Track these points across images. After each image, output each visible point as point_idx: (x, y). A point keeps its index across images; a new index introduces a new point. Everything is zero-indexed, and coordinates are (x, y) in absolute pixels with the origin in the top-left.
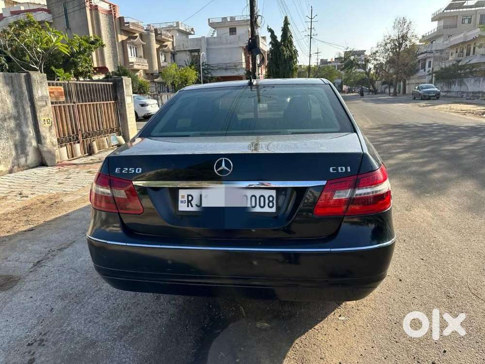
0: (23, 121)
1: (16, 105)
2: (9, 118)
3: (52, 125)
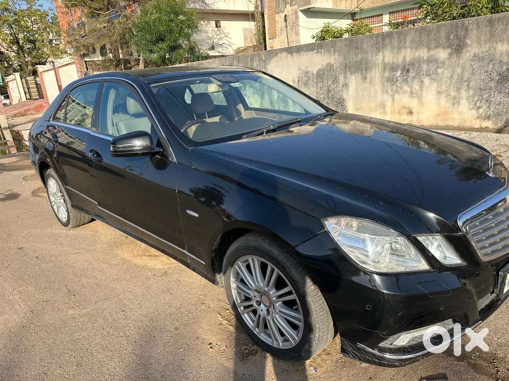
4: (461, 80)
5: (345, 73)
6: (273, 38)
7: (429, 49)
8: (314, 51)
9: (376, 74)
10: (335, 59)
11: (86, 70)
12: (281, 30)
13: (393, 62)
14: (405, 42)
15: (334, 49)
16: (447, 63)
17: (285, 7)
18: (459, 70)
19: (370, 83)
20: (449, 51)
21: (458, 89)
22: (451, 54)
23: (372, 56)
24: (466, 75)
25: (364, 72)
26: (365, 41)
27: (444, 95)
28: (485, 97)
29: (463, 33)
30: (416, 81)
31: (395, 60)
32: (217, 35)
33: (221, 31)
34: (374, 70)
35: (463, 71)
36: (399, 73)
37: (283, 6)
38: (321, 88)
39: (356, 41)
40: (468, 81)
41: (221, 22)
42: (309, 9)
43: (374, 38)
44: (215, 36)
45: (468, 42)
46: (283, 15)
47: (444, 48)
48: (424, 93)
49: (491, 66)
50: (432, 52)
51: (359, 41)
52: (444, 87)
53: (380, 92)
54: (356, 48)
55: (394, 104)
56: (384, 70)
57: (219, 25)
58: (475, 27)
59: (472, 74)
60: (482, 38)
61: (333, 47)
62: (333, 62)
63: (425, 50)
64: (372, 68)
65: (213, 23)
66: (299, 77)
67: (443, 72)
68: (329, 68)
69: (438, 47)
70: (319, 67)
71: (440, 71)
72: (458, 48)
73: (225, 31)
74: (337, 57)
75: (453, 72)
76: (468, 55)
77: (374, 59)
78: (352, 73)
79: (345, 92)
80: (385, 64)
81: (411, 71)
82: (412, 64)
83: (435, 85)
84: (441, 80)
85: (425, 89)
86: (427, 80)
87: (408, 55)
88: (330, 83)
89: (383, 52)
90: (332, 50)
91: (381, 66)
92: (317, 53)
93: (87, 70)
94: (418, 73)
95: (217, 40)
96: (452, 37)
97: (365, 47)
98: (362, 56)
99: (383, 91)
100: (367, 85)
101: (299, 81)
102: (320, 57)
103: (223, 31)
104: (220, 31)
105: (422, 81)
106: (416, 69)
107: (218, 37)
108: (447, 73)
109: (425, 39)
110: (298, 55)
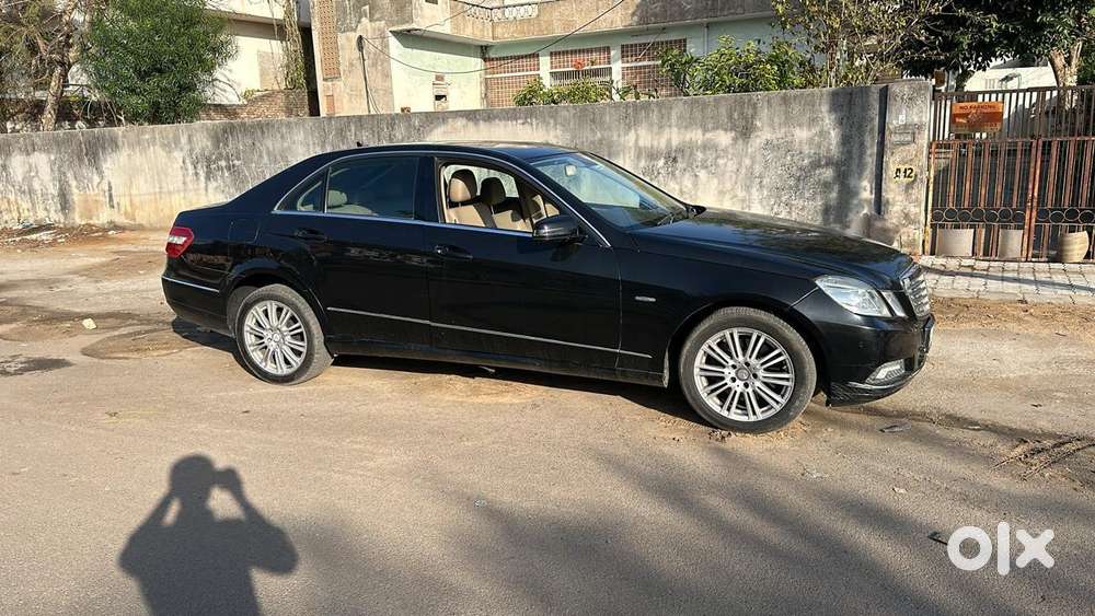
0: (854, 167)
1: (846, 141)
2: (827, 165)
3: (913, 182)
4: (751, 174)
6: (332, 79)
7: (705, 130)
8: (519, 121)
10: (556, 136)
12: (351, 65)
13: (652, 147)
14: (669, 119)
15: (555, 120)
16: (730, 150)
17: (359, 22)
18: (747, 162)
20: (733, 134)
21: (748, 188)
22: (735, 140)
23: (619, 136)
24: (758, 169)
27: (728, 196)
28: (783, 199)
29: (750, 112)
30: (687, 175)
31: (655, 143)
34: (622, 156)
35: (753, 162)
36: (661, 163)
37: (354, 19)
40: (761, 177)
42: (409, 31)
45: (759, 124)
46: (354, 36)
47: (726, 130)
48: (699, 194)
49: (789, 158)
50: (709, 135)
51: (598, 113)
52: (728, 186)
54: (593, 121)
56: (638, 157)
58: (766, 104)
59: (765, 168)
60: (776, 120)
62: (552, 139)
63: (700, 132)
64: (619, 154)
67: (726, 165)
69: (717, 128)
71: (721, 162)
72: (745, 131)
74: (559, 132)
75: (740, 164)
76: (758, 141)
77: (622, 139)
80: (640, 148)
81: (679, 160)
82: (680, 150)
83: (716, 181)
84: (723, 175)
85: (701, 187)
86: (702, 174)
87: (674, 136)
89: (636, 130)
90: (552, 121)
91: (632, 151)
92: (524, 124)
94: (690, 165)
96: (736, 116)
97: (608, 121)
98: (602, 135)
102: (530, 130)
105: (696, 176)
106: (686, 158)
108: (731, 166)
109: (698, 114)
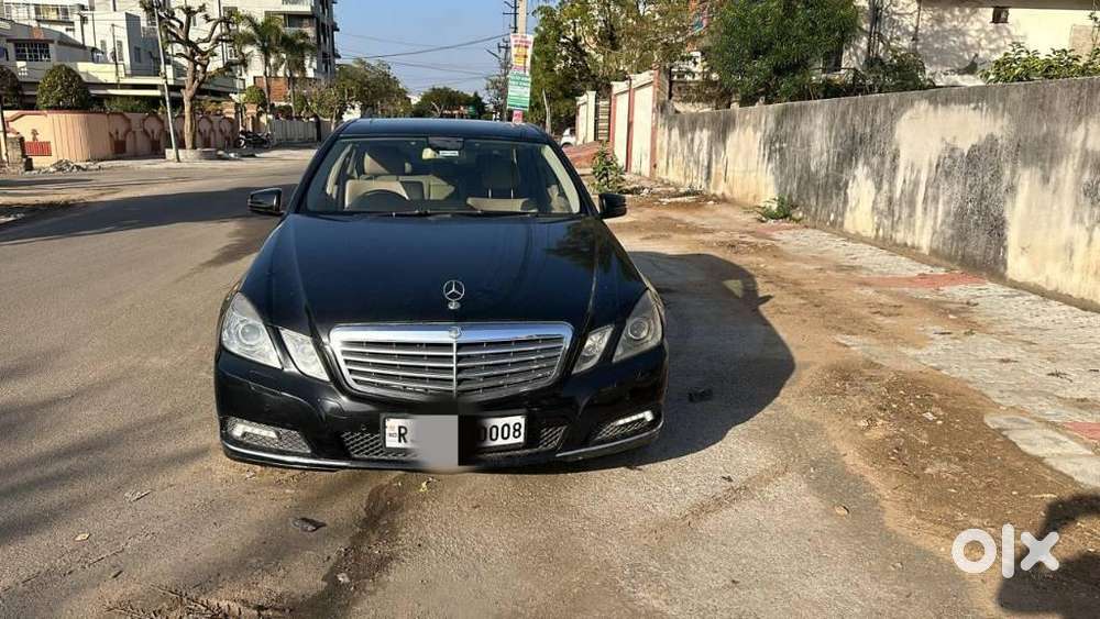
5: (1015, 161)
9: (1067, 173)
10: (1002, 127)
11: (667, 98)
15: (1004, 105)
19: (1054, 192)
23: (1066, 130)
25: (1047, 165)
26: (1058, 94)
32: (991, 41)
33: (1005, 33)
34: (1065, 161)
38: (971, 187)
39: (1042, 91)
41: (1010, 11)
43: (1074, 89)
44: (984, 43)
51: (1048, 94)
53: (1068, 218)
54: (1041, 107)
55: (1089, 251)
56: (1083, 166)
57: (1003, 16)
61: (1004, 100)
62: (998, 133)
64: (1062, 157)
65: (988, 13)
66: (939, 157)
68: (989, 146)
70: (974, 140)
73: (1013, 32)
74: (1005, 122)
77: (1069, 136)
78: (1026, 164)
79: (1009, 204)
80: (1087, 152)
88: (987, 179)
89: (1087, 123)
90: (1001, 106)
91: (1078, 155)
92: (975, 109)
93: (670, 98)
95: (988, 52)
97: (1057, 106)
98: (1048, 128)
99: (1074, 214)
100: (1048, 195)
101: (938, 166)
102: (978, 119)
103: (1009, 32)
104: (1000, 33)
107: (992, 46)
110: (944, 108)
